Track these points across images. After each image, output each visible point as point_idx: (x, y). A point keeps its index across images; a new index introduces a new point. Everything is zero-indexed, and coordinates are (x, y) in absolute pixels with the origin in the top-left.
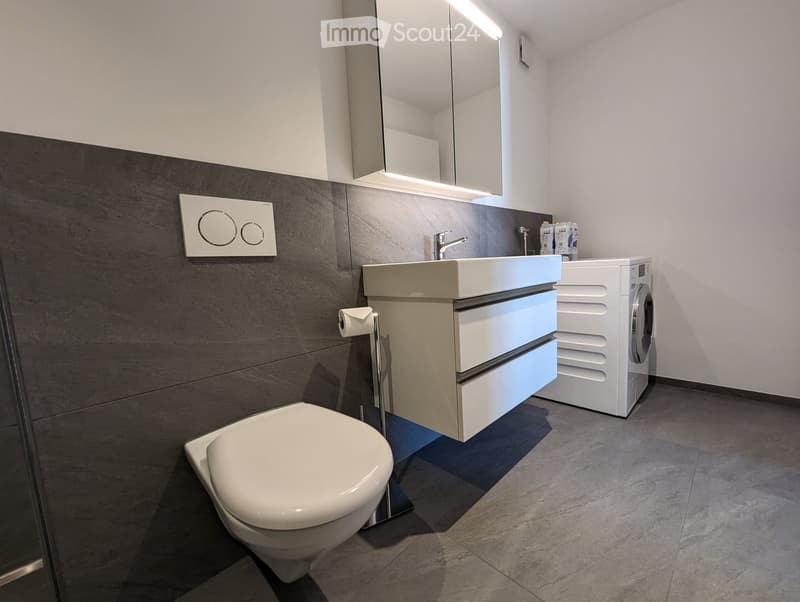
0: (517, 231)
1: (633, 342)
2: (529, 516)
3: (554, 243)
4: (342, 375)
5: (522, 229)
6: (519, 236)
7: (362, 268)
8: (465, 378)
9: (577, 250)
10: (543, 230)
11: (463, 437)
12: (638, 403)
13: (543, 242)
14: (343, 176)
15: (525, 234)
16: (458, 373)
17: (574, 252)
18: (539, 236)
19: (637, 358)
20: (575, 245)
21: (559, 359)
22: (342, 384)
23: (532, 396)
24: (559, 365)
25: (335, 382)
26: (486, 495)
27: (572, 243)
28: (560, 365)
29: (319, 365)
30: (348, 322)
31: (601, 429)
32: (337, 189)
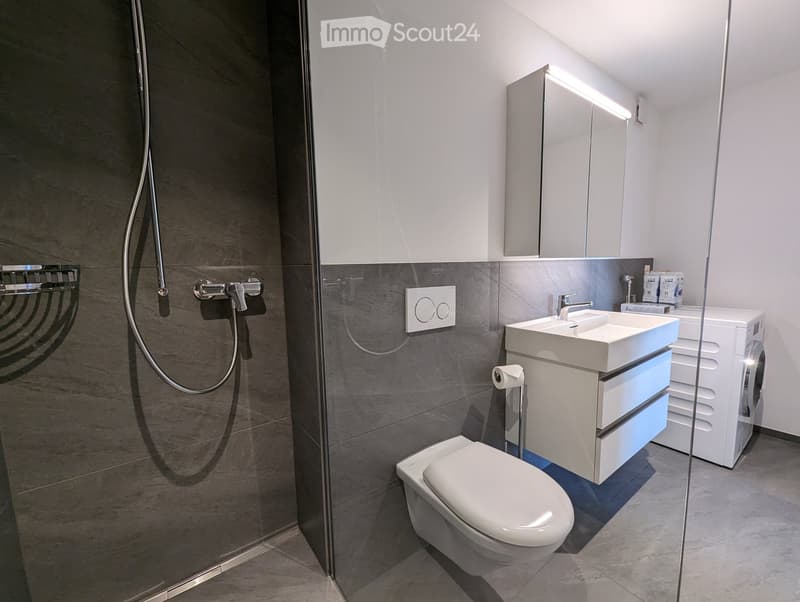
0: (621, 279)
1: (744, 399)
2: (650, 551)
3: (659, 290)
4: (486, 414)
5: (627, 278)
6: (623, 284)
7: (505, 328)
8: (602, 434)
9: (684, 299)
10: (647, 278)
11: (598, 480)
12: (742, 453)
13: (646, 289)
14: (498, 256)
15: (630, 282)
16: (598, 430)
17: (679, 299)
18: (643, 282)
19: (747, 412)
20: (680, 293)
21: (669, 407)
22: (486, 421)
23: (651, 442)
24: (669, 412)
25: (480, 419)
26: (605, 527)
27: (678, 293)
28: (671, 412)
29: (472, 407)
30: (505, 378)
31: (705, 477)
32: (494, 267)
